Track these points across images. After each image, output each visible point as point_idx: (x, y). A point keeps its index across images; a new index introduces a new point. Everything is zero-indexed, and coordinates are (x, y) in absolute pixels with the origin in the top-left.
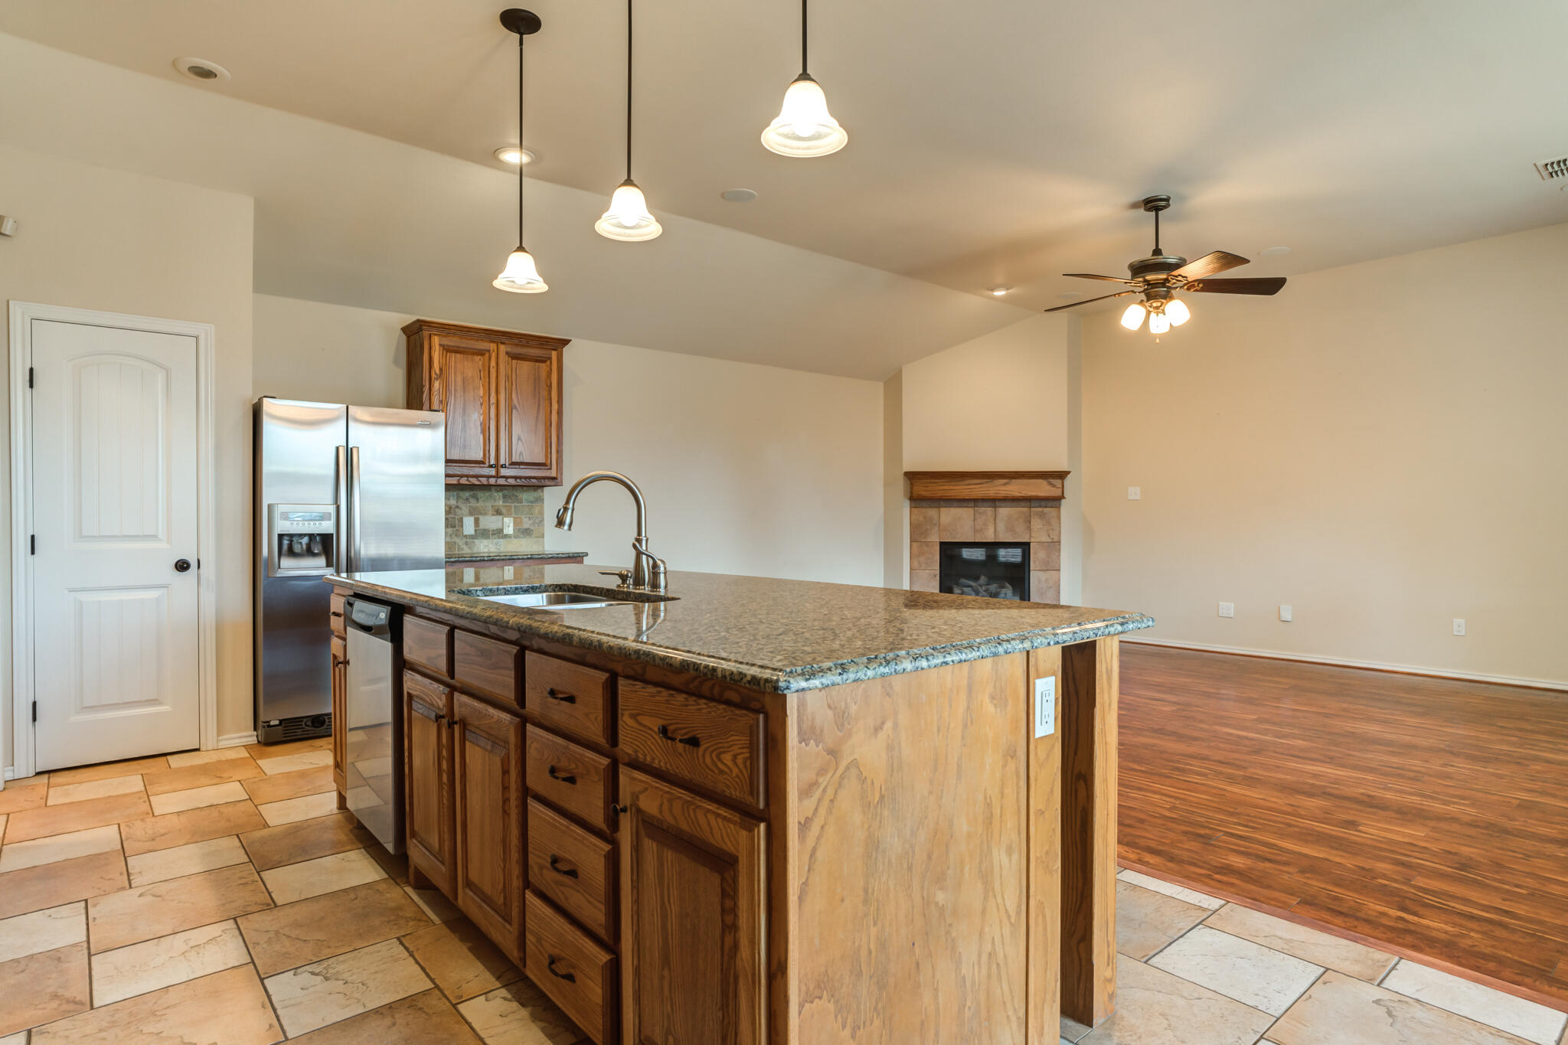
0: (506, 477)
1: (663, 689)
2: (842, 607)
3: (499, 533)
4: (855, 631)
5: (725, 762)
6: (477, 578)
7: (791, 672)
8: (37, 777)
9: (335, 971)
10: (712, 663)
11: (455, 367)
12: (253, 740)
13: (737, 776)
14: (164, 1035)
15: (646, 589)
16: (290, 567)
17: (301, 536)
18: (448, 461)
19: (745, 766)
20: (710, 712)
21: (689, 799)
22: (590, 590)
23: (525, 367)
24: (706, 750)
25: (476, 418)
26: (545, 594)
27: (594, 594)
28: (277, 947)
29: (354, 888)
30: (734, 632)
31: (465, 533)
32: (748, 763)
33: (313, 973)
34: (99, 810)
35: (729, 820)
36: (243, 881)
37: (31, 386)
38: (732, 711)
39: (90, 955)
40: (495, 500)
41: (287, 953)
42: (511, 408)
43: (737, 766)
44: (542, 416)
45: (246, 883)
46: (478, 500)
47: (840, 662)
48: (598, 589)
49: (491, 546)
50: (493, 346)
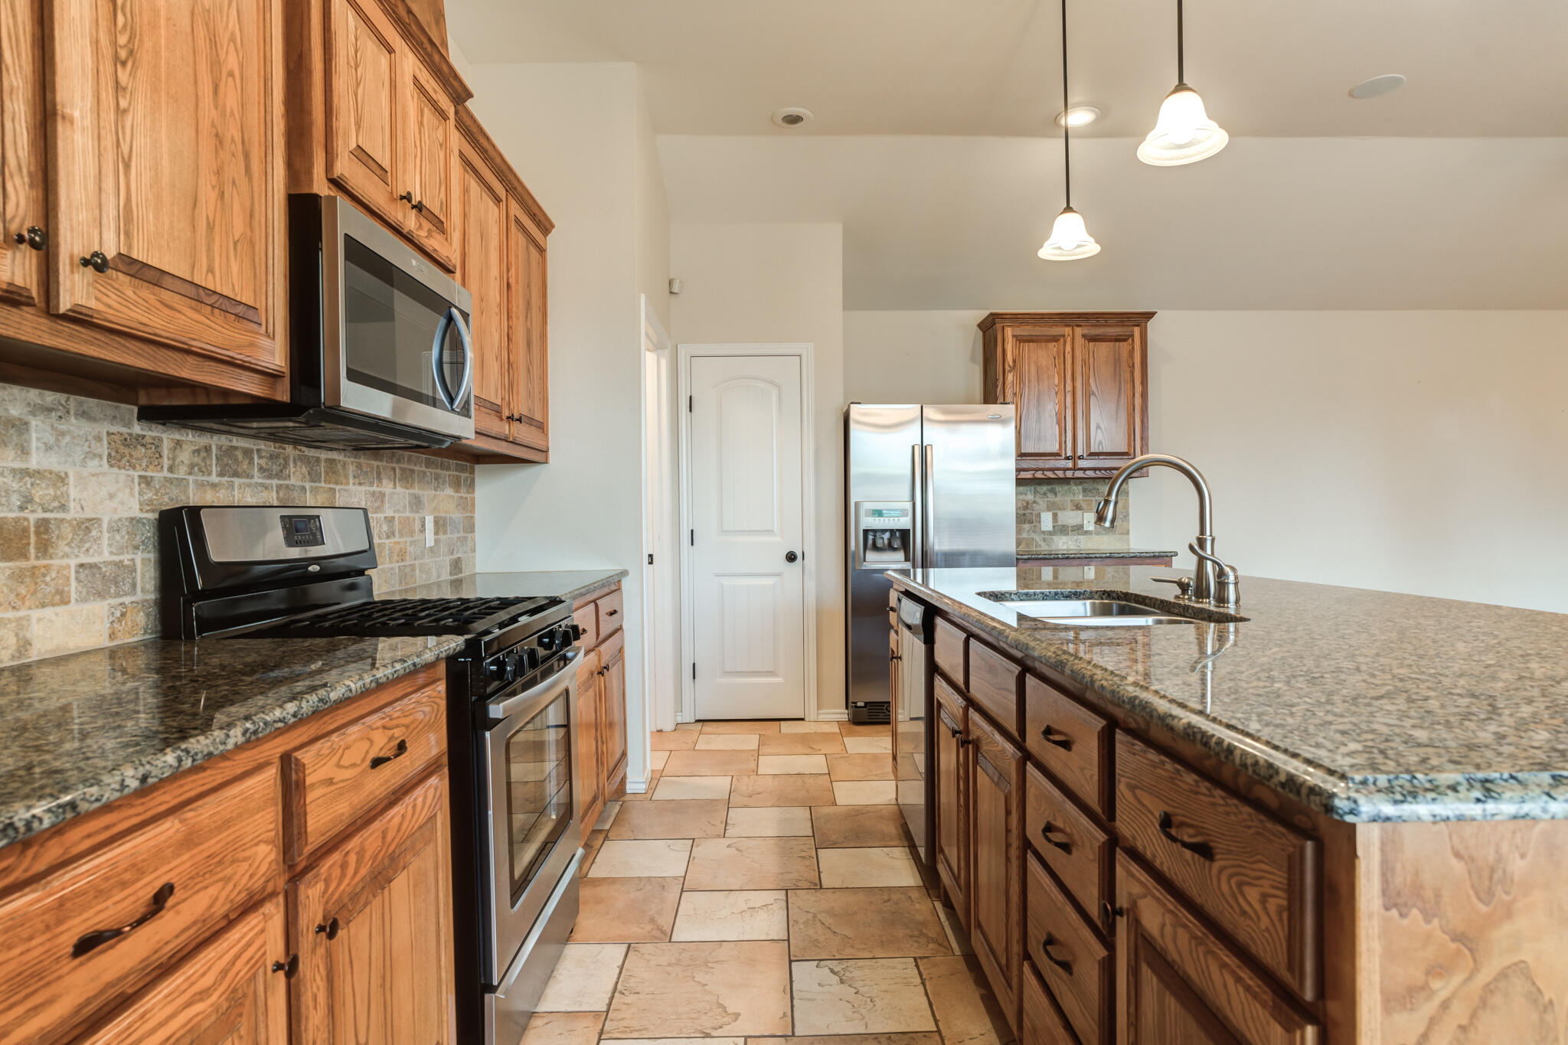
0: (1084, 470)
1: (1168, 760)
2: (1529, 655)
3: (1079, 529)
4: (1542, 706)
5: (1249, 898)
6: (1056, 577)
7: (1364, 782)
8: (697, 724)
9: (850, 975)
10: (1229, 737)
11: (1029, 357)
12: (845, 717)
13: (1267, 929)
14: (706, 987)
15: (1210, 604)
16: (874, 560)
17: (884, 531)
18: (1021, 455)
19: (1281, 920)
20: (1228, 814)
21: (1200, 934)
22: (1141, 600)
23: (1103, 349)
24: (1221, 870)
25: (1051, 408)
26: (1088, 602)
27: (1146, 605)
28: (811, 932)
29: (890, 889)
30: (1300, 683)
31: (1043, 529)
32: (1285, 916)
33: (832, 971)
34: (725, 760)
35: (1255, 996)
36: (803, 854)
37: (691, 411)
38: (1261, 821)
39: (682, 891)
40: (1074, 494)
41: (817, 940)
42: (1088, 395)
43: (1268, 913)
44: (1123, 402)
45: (804, 857)
46: (1056, 494)
47: (1480, 775)
48: (1151, 599)
49: (1070, 543)
50: (1067, 331)
